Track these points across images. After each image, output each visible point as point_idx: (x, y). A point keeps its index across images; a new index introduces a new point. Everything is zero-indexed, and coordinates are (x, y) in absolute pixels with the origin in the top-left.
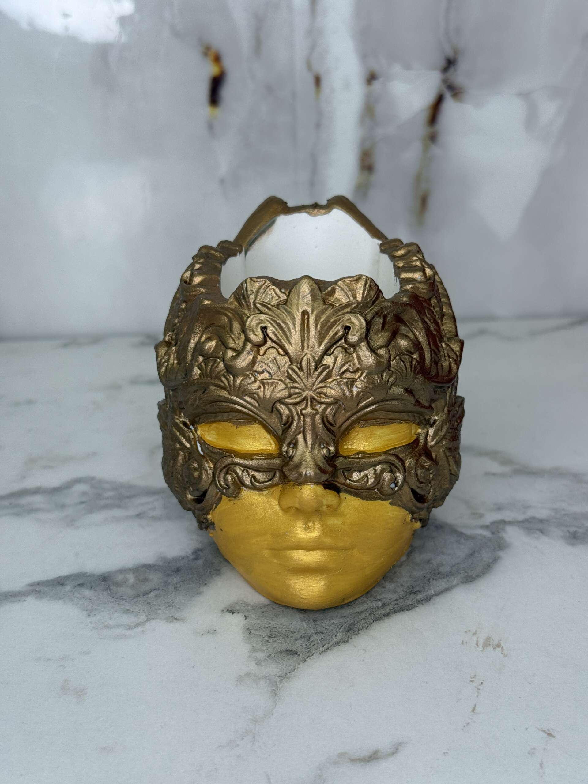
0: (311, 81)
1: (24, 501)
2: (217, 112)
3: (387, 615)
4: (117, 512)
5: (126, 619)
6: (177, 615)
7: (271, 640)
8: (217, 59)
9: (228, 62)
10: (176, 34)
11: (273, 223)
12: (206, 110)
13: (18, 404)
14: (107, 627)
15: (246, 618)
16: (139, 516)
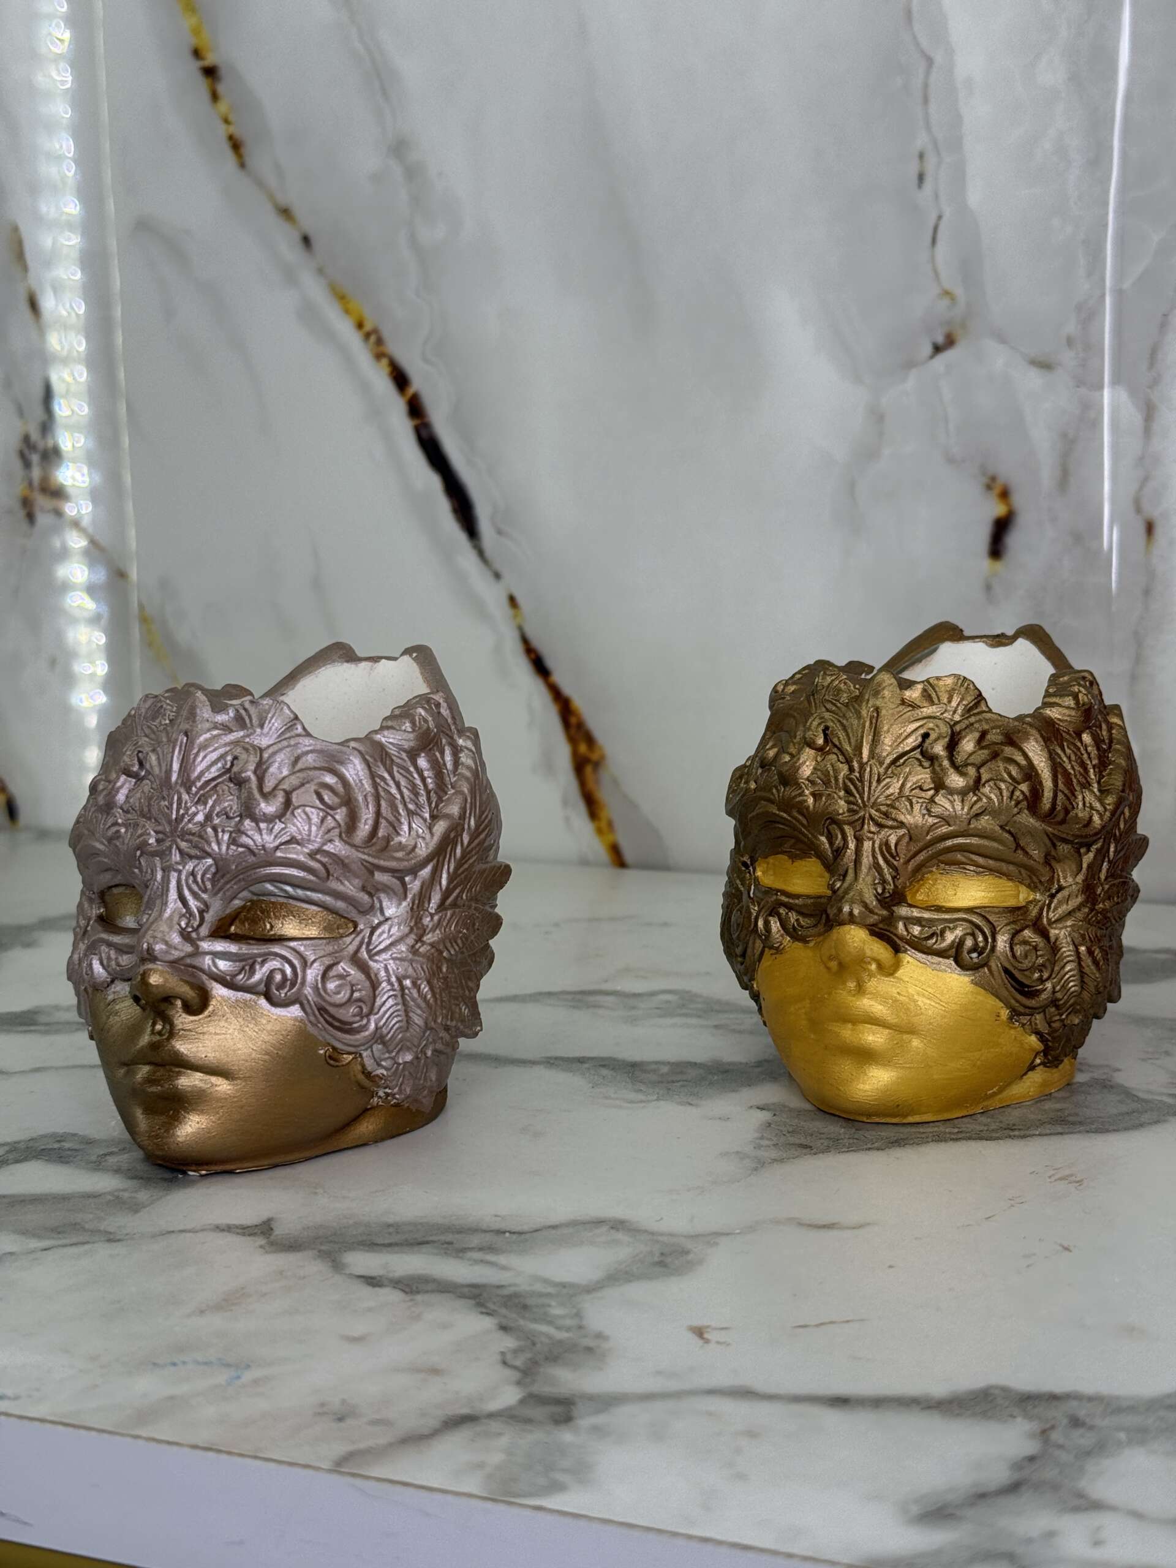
0: (1141, 529)
1: (591, 999)
2: (998, 566)
3: (957, 1140)
4: (693, 1021)
5: (633, 1096)
6: (694, 1102)
7: (788, 1135)
8: (1005, 495)
9: (1019, 500)
10: (951, 460)
11: (935, 650)
12: (985, 564)
13: (649, 924)
14: (606, 1098)
15: (775, 1115)
16: (716, 1027)
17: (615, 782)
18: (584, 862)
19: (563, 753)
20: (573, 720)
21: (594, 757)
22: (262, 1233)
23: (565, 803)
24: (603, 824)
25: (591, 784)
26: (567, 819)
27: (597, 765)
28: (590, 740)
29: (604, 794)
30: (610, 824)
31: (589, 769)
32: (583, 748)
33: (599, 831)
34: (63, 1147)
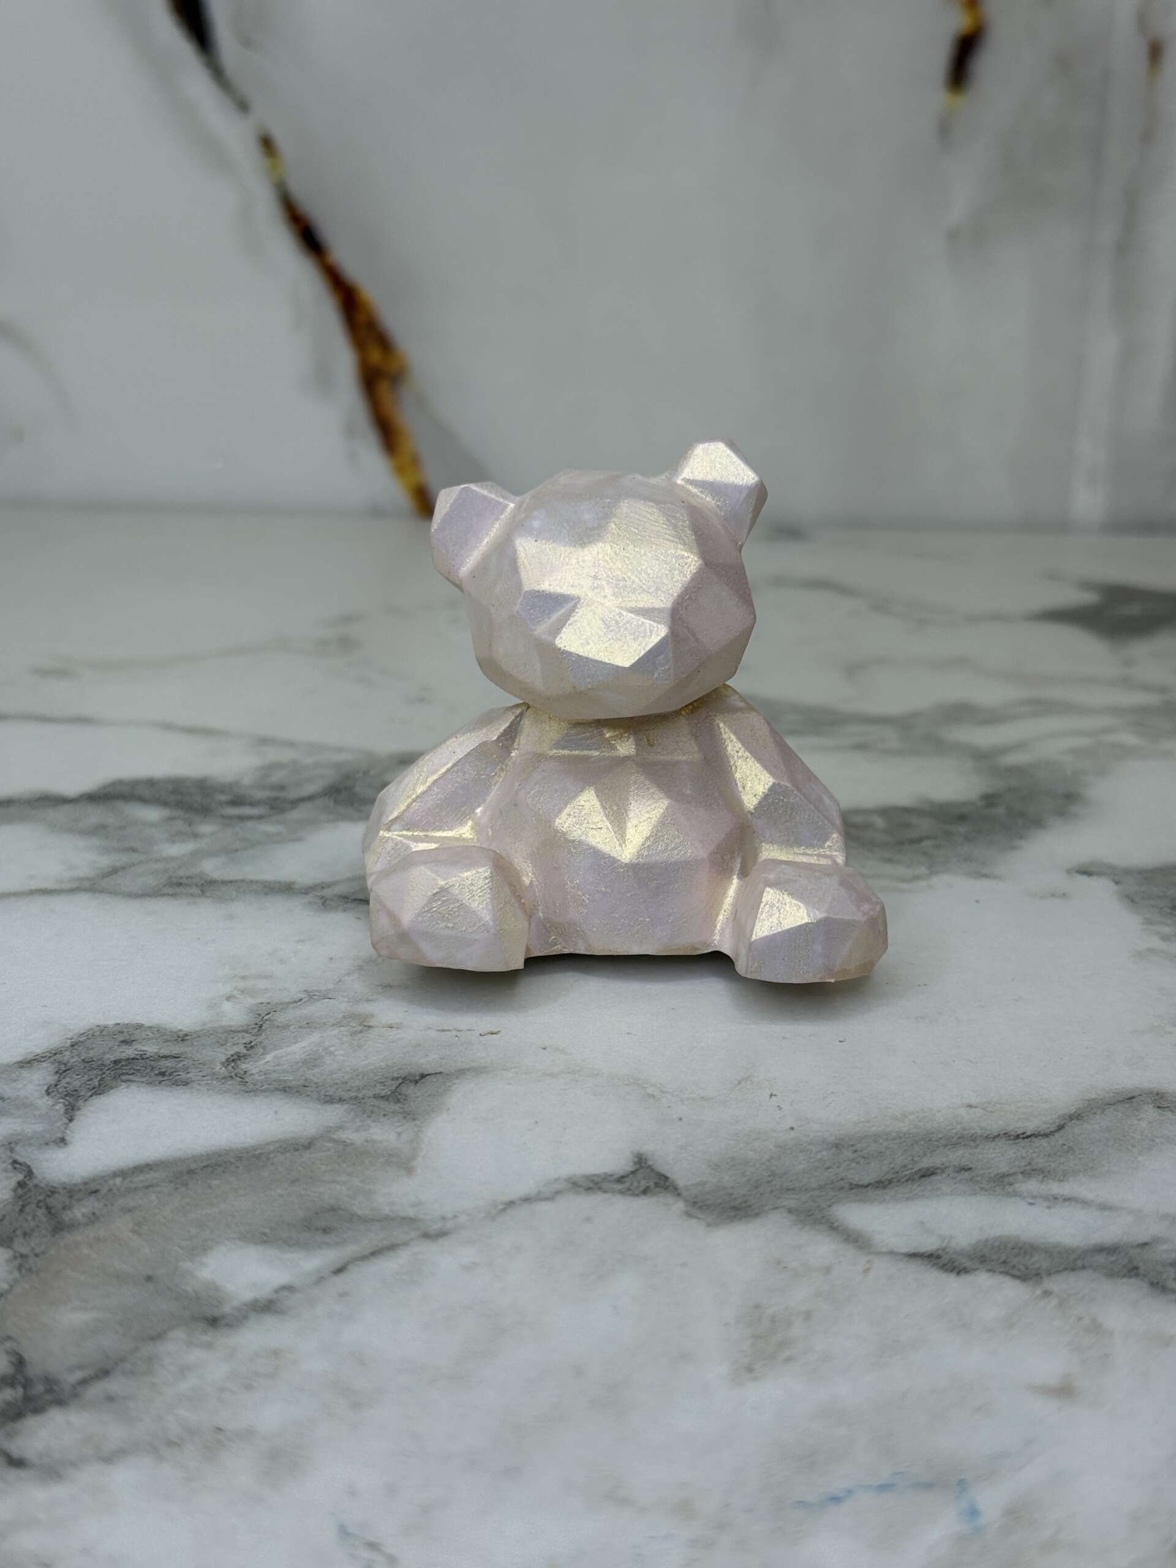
0: (1143, 52)
2: (960, 102)
6: (985, 871)
8: (973, 3)
9: (992, 7)
12: (940, 97)
15: (1117, 883)
16: (860, 747)
18: (377, 511)
19: (345, 362)
20: (361, 318)
21: (392, 367)
22: (657, 1185)
23: (348, 432)
24: (405, 458)
25: (387, 407)
27: (395, 379)
28: (385, 344)
29: (408, 418)
30: (415, 462)
31: (384, 387)
32: (375, 356)
33: (400, 470)
34: (145, 1054)
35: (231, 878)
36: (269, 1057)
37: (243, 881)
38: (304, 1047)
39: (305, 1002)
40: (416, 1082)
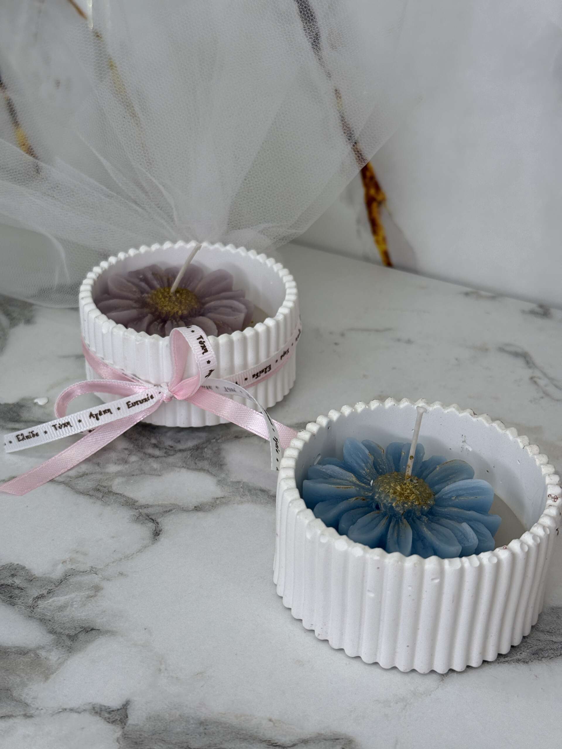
17: (390, 215)
18: (367, 259)
19: (360, 192)
20: (368, 174)
21: (379, 198)
22: (120, 720)
23: (358, 221)
24: (380, 238)
25: (375, 214)
26: (358, 232)
27: (380, 203)
28: (377, 187)
29: (383, 221)
30: (384, 240)
31: (375, 205)
32: (372, 192)
33: (377, 242)
34: (14, 584)
35: (118, 492)
36: (51, 600)
37: (121, 494)
38: (66, 599)
39: (86, 573)
40: (87, 632)
